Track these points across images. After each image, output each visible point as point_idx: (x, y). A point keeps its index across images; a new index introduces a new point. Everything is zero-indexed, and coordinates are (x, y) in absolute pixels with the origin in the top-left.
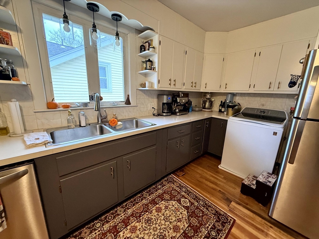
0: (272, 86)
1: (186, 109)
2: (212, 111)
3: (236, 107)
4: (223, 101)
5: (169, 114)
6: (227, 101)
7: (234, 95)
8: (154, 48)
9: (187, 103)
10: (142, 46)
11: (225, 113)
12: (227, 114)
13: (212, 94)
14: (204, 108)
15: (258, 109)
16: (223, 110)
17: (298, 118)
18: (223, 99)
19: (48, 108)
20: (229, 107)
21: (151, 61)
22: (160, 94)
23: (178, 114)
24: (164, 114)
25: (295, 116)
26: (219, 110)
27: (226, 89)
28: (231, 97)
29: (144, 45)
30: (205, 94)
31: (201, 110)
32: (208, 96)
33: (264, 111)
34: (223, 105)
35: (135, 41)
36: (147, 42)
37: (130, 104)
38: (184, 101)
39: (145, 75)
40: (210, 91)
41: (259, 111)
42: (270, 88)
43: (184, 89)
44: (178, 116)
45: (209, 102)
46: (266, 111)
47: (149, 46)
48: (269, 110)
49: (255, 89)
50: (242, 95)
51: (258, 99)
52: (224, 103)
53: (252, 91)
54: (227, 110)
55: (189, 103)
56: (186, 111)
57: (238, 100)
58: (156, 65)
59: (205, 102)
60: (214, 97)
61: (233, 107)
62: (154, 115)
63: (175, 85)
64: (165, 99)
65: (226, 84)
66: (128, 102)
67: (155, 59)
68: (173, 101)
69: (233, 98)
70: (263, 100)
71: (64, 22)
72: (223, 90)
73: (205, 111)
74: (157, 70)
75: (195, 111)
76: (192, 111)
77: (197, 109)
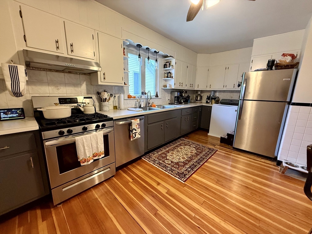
0: (235, 86)
1: (186, 101)
2: (202, 102)
3: (217, 99)
4: (209, 96)
5: (178, 103)
6: (211, 96)
7: (215, 91)
8: (172, 66)
9: (187, 97)
10: (165, 64)
11: (210, 103)
12: (211, 104)
13: (202, 91)
14: (197, 100)
15: (229, 100)
16: (209, 101)
17: (241, 100)
18: (208, 94)
19: (128, 98)
20: (212, 99)
21: (170, 73)
22: (173, 91)
23: (183, 103)
24: (176, 103)
25: (240, 99)
26: (206, 101)
27: (211, 88)
28: (213, 93)
29: (166, 64)
30: (197, 91)
31: (195, 102)
32: (199, 93)
33: (232, 101)
34: (208, 98)
35: (161, 61)
36: (168, 62)
37: (158, 97)
38: (186, 95)
39: (166, 80)
40: (200, 90)
41: (229, 101)
42: (234, 87)
43: (186, 88)
44: (183, 105)
45: (200, 96)
46: (233, 101)
47: (169, 65)
48: (234, 100)
49: (227, 88)
50: (220, 91)
51: (229, 94)
52: (209, 97)
53: (225, 89)
54: (211, 101)
55: (188, 97)
56: (187, 102)
57: (217, 95)
58: (173, 75)
59: (197, 97)
60: (203, 94)
61: (215, 99)
62: (169, 104)
63: (182, 86)
64: (176, 94)
65: (210, 85)
66: (157, 96)
67: (173, 72)
68: (180, 95)
69: (215, 94)
70: (231, 94)
71: (139, 57)
72: (208, 89)
73: (198, 102)
74: (174, 78)
75: (192, 102)
76: (190, 102)
77: (193, 101)
